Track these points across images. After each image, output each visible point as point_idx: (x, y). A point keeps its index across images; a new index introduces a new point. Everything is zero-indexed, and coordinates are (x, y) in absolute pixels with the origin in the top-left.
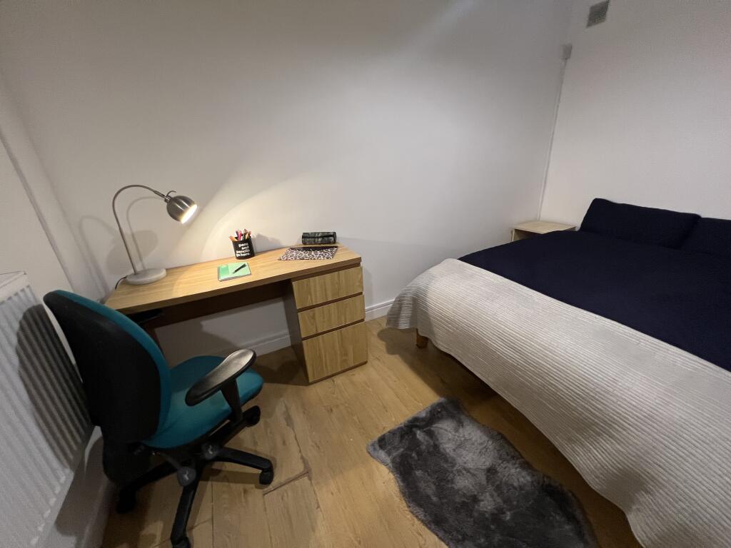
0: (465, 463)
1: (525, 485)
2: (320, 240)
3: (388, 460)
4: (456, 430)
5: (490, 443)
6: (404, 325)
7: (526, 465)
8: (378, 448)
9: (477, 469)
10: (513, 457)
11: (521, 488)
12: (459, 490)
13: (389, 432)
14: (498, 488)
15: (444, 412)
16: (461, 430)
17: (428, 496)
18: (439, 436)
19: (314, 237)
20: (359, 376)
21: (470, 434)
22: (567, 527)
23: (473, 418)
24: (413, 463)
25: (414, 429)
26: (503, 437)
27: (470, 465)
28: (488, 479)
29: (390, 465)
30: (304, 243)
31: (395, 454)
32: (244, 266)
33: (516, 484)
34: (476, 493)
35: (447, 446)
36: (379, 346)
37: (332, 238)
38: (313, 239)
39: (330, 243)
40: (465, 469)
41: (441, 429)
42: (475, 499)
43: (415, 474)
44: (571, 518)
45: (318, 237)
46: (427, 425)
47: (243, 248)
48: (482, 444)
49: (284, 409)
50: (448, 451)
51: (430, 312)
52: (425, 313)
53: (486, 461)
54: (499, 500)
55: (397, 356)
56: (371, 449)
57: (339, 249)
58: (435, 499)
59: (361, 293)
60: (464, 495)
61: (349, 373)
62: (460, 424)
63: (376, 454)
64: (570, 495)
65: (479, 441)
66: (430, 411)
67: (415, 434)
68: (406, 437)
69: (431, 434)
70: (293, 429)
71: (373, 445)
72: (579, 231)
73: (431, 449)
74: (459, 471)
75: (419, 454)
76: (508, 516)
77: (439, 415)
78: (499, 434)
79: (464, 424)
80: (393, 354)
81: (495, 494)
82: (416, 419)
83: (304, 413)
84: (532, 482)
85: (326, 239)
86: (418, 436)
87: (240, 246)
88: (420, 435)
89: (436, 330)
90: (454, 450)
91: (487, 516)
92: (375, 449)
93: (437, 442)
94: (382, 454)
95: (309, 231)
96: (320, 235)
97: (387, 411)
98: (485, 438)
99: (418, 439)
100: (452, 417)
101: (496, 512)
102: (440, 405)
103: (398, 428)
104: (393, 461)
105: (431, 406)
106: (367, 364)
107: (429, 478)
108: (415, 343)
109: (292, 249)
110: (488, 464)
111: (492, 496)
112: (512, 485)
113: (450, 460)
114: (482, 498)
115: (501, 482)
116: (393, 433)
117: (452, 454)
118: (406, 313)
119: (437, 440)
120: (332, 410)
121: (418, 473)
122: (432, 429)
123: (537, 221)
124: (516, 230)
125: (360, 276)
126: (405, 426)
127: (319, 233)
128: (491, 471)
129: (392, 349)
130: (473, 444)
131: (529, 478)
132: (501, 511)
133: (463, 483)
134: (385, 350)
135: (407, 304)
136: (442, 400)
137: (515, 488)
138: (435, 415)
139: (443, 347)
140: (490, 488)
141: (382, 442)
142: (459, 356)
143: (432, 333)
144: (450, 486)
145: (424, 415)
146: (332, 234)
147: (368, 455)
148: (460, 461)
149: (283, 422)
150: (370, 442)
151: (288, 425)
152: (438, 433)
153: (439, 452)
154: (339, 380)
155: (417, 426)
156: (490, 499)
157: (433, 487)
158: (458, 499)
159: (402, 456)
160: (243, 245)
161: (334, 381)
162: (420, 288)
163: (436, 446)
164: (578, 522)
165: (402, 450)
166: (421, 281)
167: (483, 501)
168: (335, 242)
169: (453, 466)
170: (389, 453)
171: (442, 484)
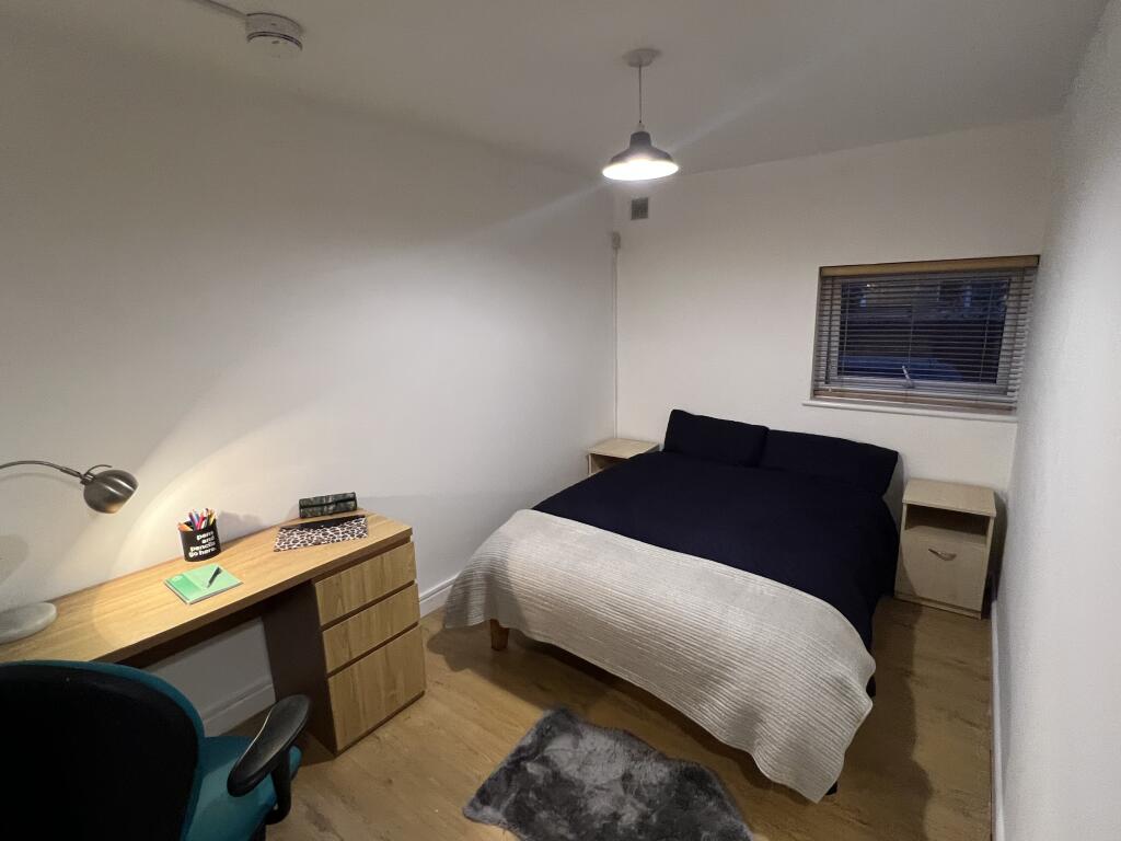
0: (595, 781)
1: (664, 778)
2: (331, 508)
3: (499, 816)
4: (576, 745)
5: (618, 745)
6: (476, 617)
7: (662, 758)
8: (478, 805)
9: (610, 782)
10: (646, 753)
11: (661, 784)
12: (596, 814)
13: (490, 779)
14: (638, 794)
15: (555, 729)
16: (581, 744)
17: (562, 837)
18: (556, 760)
19: (322, 505)
20: (416, 717)
21: (592, 744)
22: (711, 804)
23: (591, 724)
24: (533, 805)
25: (522, 763)
26: (631, 735)
27: (602, 781)
28: (625, 788)
29: (504, 820)
30: (303, 516)
31: (505, 804)
32: (218, 572)
33: (655, 782)
34: (614, 809)
35: (570, 768)
36: (436, 663)
37: (352, 503)
38: (320, 509)
39: (348, 510)
40: (597, 787)
41: (557, 750)
42: (616, 817)
43: (539, 818)
44: (712, 794)
45: (328, 505)
46: (536, 754)
47: (204, 542)
48: (609, 750)
49: (304, 809)
50: (571, 774)
51: (515, 590)
52: (508, 592)
53: (618, 769)
54: (641, 806)
55: (468, 671)
56: (470, 812)
57: (369, 519)
58: (571, 836)
59: (412, 583)
60: (604, 817)
61: (400, 717)
62: (578, 735)
63: (479, 816)
64: (707, 771)
65: (606, 748)
66: (537, 733)
67: (525, 769)
68: (514, 777)
69: (545, 761)
70: (335, 833)
71: (472, 805)
72: (664, 450)
73: (551, 780)
74: (590, 793)
75: (538, 791)
76: (654, 818)
77: (549, 734)
78: (625, 732)
79: (583, 734)
80: (461, 669)
81: (635, 801)
82: (520, 750)
83: (344, 802)
84: (671, 773)
85: (342, 505)
86: (530, 770)
87: (199, 538)
88: (532, 768)
89: (526, 614)
90: (579, 770)
91: (633, 828)
92: (476, 810)
93: (555, 769)
94: (489, 811)
95: (310, 495)
96: (330, 501)
97: (476, 753)
98: (611, 742)
99: (531, 774)
100: (565, 730)
101: (641, 820)
102: (546, 720)
103: (501, 769)
104: (506, 814)
105: (537, 725)
106: (425, 696)
107: (558, 816)
108: (490, 645)
109: (288, 529)
110: (621, 772)
111: (633, 805)
112: (651, 783)
113: (576, 784)
114: (623, 811)
115: (639, 785)
116: (494, 779)
117: (577, 776)
118: (477, 601)
119: (556, 765)
120: (390, 781)
121: (543, 815)
122: (545, 754)
123: (613, 439)
124: (593, 455)
125: (411, 557)
126: (509, 764)
127: (327, 497)
128: (627, 777)
129: (456, 664)
130: (599, 754)
131: (666, 770)
132: (645, 816)
133: (600, 805)
134: (447, 668)
135: (478, 585)
136: (549, 713)
137: (655, 786)
138: (544, 735)
139: (539, 635)
140: (630, 798)
141: (484, 796)
142: (563, 643)
143: (521, 619)
144: (584, 814)
145: (529, 741)
146: (351, 496)
147: (469, 821)
148: (588, 781)
149: (313, 830)
150: (465, 804)
151: (323, 829)
152: (555, 757)
153: (561, 780)
154: (385, 733)
155: (523, 759)
156: (632, 809)
157: (566, 823)
158: (597, 825)
159: (516, 802)
160: (204, 536)
161: (378, 738)
162: (494, 559)
163: (556, 775)
164: (720, 796)
165: (513, 795)
166: (491, 548)
167: (624, 814)
168: (355, 509)
169: (583, 789)
170: (497, 807)
171: (575, 815)
